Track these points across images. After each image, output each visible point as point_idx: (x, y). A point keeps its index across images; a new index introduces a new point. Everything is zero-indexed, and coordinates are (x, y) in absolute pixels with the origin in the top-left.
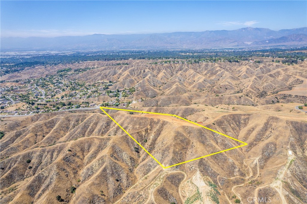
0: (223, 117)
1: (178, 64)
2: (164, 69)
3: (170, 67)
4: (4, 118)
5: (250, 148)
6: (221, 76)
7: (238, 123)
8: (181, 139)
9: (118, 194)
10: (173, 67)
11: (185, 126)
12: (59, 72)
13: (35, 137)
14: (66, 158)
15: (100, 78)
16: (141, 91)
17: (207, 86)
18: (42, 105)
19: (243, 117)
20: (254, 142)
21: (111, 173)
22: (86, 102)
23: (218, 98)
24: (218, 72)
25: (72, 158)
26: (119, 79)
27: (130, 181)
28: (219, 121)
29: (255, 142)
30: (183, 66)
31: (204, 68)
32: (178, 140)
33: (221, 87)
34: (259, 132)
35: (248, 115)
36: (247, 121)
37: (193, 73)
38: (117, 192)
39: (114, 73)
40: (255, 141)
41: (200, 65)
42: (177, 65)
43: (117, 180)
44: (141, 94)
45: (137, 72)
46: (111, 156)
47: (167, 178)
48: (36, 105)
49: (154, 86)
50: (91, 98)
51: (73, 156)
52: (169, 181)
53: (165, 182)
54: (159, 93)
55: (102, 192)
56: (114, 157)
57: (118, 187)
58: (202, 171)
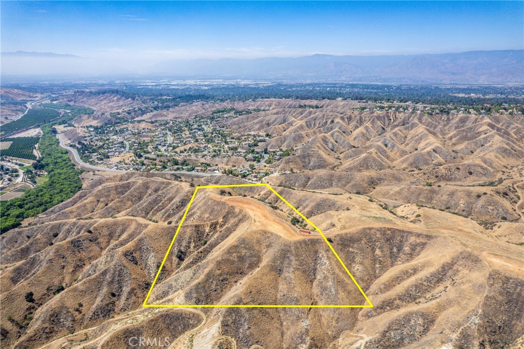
0: (364, 229)
1: (402, 113)
2: (370, 120)
3: (384, 118)
4: (99, 171)
5: (379, 310)
6: (482, 146)
7: (395, 250)
8: (243, 254)
9: (101, 316)
10: (391, 118)
11: (268, 232)
12: (216, 113)
13: (96, 203)
14: (78, 241)
15: (257, 127)
16: (299, 157)
17: (434, 162)
18: (151, 159)
19: (412, 239)
20: (395, 299)
21: (110, 280)
22: (206, 164)
23: (426, 190)
24: (480, 136)
25: (86, 244)
26: (284, 131)
27: (131, 301)
28: (349, 235)
29: (398, 301)
30: (412, 118)
31: (456, 125)
32: (234, 254)
33: (460, 167)
34: (420, 282)
35: (427, 236)
36: (418, 249)
37: (420, 134)
38: (99, 313)
39: (283, 121)
40: (399, 299)
41: (451, 118)
42: (400, 115)
43: (113, 295)
44: (295, 162)
45: (320, 122)
46: (126, 254)
47: (162, 316)
48: (143, 159)
49: (333, 150)
50: (217, 159)
51: (91, 241)
52: (164, 323)
53: (152, 320)
54: (330, 164)
55: (81, 305)
56: (133, 256)
57: (107, 305)
58: (227, 325)
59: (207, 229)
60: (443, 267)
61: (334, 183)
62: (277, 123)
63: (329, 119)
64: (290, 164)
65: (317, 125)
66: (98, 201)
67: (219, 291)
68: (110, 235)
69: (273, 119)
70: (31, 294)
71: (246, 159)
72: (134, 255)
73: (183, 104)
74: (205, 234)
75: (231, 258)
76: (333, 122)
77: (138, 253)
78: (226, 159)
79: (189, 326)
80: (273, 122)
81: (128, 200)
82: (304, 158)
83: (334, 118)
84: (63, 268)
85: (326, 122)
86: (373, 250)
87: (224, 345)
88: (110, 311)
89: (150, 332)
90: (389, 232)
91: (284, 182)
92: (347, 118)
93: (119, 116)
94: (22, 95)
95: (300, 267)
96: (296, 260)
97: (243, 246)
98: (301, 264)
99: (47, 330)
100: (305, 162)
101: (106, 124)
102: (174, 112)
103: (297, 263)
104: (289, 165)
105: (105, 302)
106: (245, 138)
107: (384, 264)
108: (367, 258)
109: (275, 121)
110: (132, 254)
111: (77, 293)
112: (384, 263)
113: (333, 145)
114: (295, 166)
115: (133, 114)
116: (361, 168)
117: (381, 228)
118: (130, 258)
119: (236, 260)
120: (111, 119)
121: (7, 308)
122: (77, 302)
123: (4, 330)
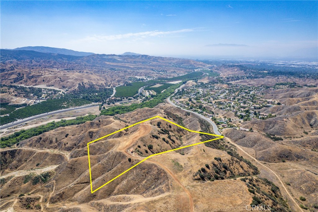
7: (153, 187)
12: (278, 85)
18: (193, 103)
22: (212, 112)
35: (168, 188)
39: (306, 96)
43: (75, 145)
46: (90, 132)
48: (190, 102)
49: (311, 125)
54: (288, 134)
55: (67, 143)
56: (92, 134)
69: (299, 94)
70: (68, 135)
71: (235, 114)
72: (93, 134)
77: (95, 134)
78: (225, 112)
80: (297, 96)
82: (270, 123)
84: (82, 131)
86: (144, 179)
88: (70, 150)
90: (163, 174)
93: (221, 79)
95: (105, 165)
96: (107, 160)
98: (107, 164)
99: (56, 146)
100: (268, 127)
101: (210, 82)
103: (106, 162)
104: (254, 125)
106: (260, 103)
108: (135, 181)
110: (93, 133)
111: (70, 139)
114: (257, 127)
116: (308, 145)
117: (161, 169)
118: (91, 134)
119: (97, 148)
120: (215, 80)
121: (58, 135)
122: (67, 142)
123: (52, 141)
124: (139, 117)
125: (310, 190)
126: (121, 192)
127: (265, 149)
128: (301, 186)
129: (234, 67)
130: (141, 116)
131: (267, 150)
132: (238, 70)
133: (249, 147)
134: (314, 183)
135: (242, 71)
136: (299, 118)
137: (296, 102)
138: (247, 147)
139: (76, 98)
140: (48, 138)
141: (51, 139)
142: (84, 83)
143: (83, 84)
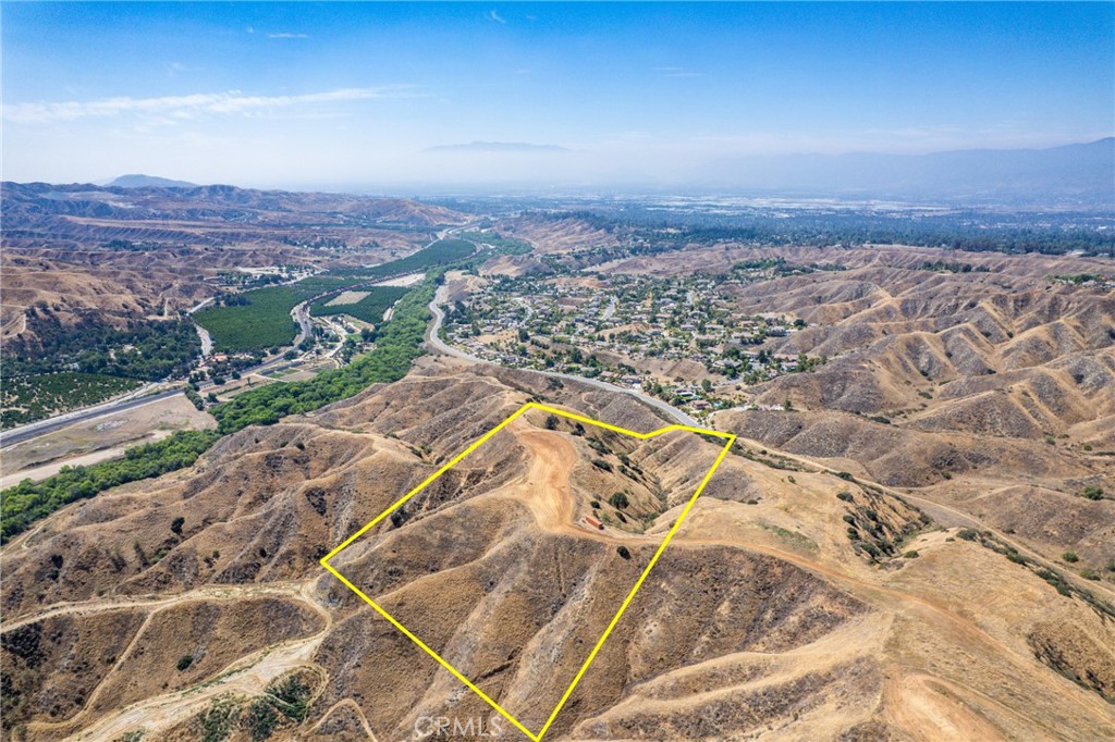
4: (447, 355)
5: (620, 730)
7: (768, 616)
9: (231, 580)
11: (523, 507)
12: (740, 268)
13: (382, 407)
14: (277, 458)
15: (791, 303)
16: (821, 377)
18: (540, 346)
20: (665, 720)
21: (269, 527)
22: (628, 367)
25: (287, 465)
26: (845, 318)
34: (736, 699)
35: (853, 602)
38: (231, 574)
39: (854, 295)
40: (674, 722)
43: (263, 553)
44: (806, 388)
45: (940, 306)
46: (309, 493)
47: (266, 601)
48: (527, 344)
49: (924, 374)
50: (654, 360)
51: (296, 461)
52: (265, 613)
53: (247, 603)
54: (892, 405)
55: (217, 555)
56: (322, 499)
57: (246, 566)
58: (331, 649)
59: (463, 482)
60: (801, 683)
61: (851, 448)
62: (840, 299)
63: (966, 298)
64: (792, 390)
65: (932, 311)
66: (388, 404)
67: (376, 590)
68: (331, 458)
69: (834, 290)
70: (181, 521)
71: (709, 367)
72: (325, 497)
73: (692, 245)
74: (457, 490)
75: (428, 538)
76: (972, 305)
77: (334, 495)
78: (671, 363)
79: (297, 632)
80: (832, 296)
81: (427, 410)
82: (833, 381)
83: (978, 298)
84: (240, 495)
85: (956, 306)
86: (717, 601)
87: (303, 679)
88: (246, 576)
89: (234, 619)
90: (778, 571)
91: (743, 426)
92: (1016, 301)
93: (558, 261)
94: (445, 216)
95: (530, 590)
96: (529, 572)
97: (461, 520)
98: (536, 584)
99: (161, 578)
100: (829, 391)
101: (527, 274)
102: (663, 260)
103: (528, 579)
104: (789, 393)
105: (246, 561)
106: (746, 325)
107: (722, 640)
108: (689, 614)
109: (838, 293)
110: (323, 494)
111: (220, 535)
112: (723, 636)
113: (930, 362)
114: (802, 397)
115: (585, 259)
116: (961, 425)
117: (762, 556)
118: (315, 500)
119: (436, 542)
120: (540, 266)
121: (141, 531)
122: (214, 549)
123: (121, 559)
124: (409, 415)
125: (1071, 533)
126: (661, 665)
127: (883, 452)
128: (1045, 528)
129: (568, 220)
130: (415, 411)
131: (894, 453)
132: (586, 229)
133: (831, 454)
134: (1073, 512)
135: (602, 231)
136: (891, 357)
137: (842, 314)
138: (826, 456)
139: (51, 371)
140: (97, 552)
141: (113, 553)
142: (51, 309)
143: (45, 310)
